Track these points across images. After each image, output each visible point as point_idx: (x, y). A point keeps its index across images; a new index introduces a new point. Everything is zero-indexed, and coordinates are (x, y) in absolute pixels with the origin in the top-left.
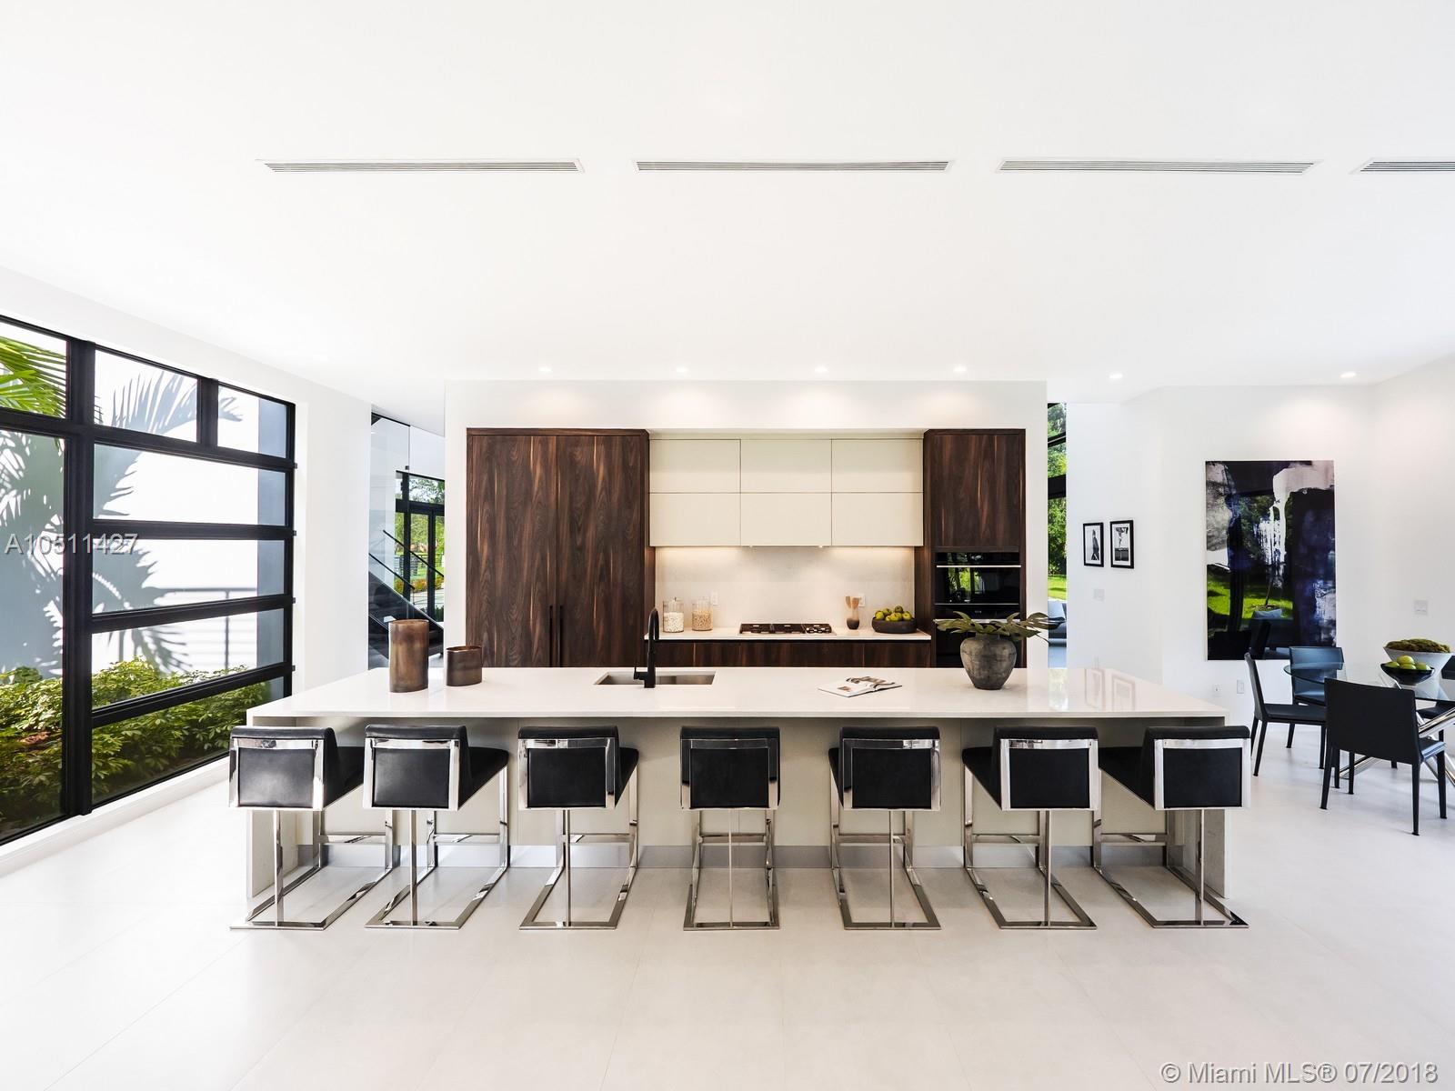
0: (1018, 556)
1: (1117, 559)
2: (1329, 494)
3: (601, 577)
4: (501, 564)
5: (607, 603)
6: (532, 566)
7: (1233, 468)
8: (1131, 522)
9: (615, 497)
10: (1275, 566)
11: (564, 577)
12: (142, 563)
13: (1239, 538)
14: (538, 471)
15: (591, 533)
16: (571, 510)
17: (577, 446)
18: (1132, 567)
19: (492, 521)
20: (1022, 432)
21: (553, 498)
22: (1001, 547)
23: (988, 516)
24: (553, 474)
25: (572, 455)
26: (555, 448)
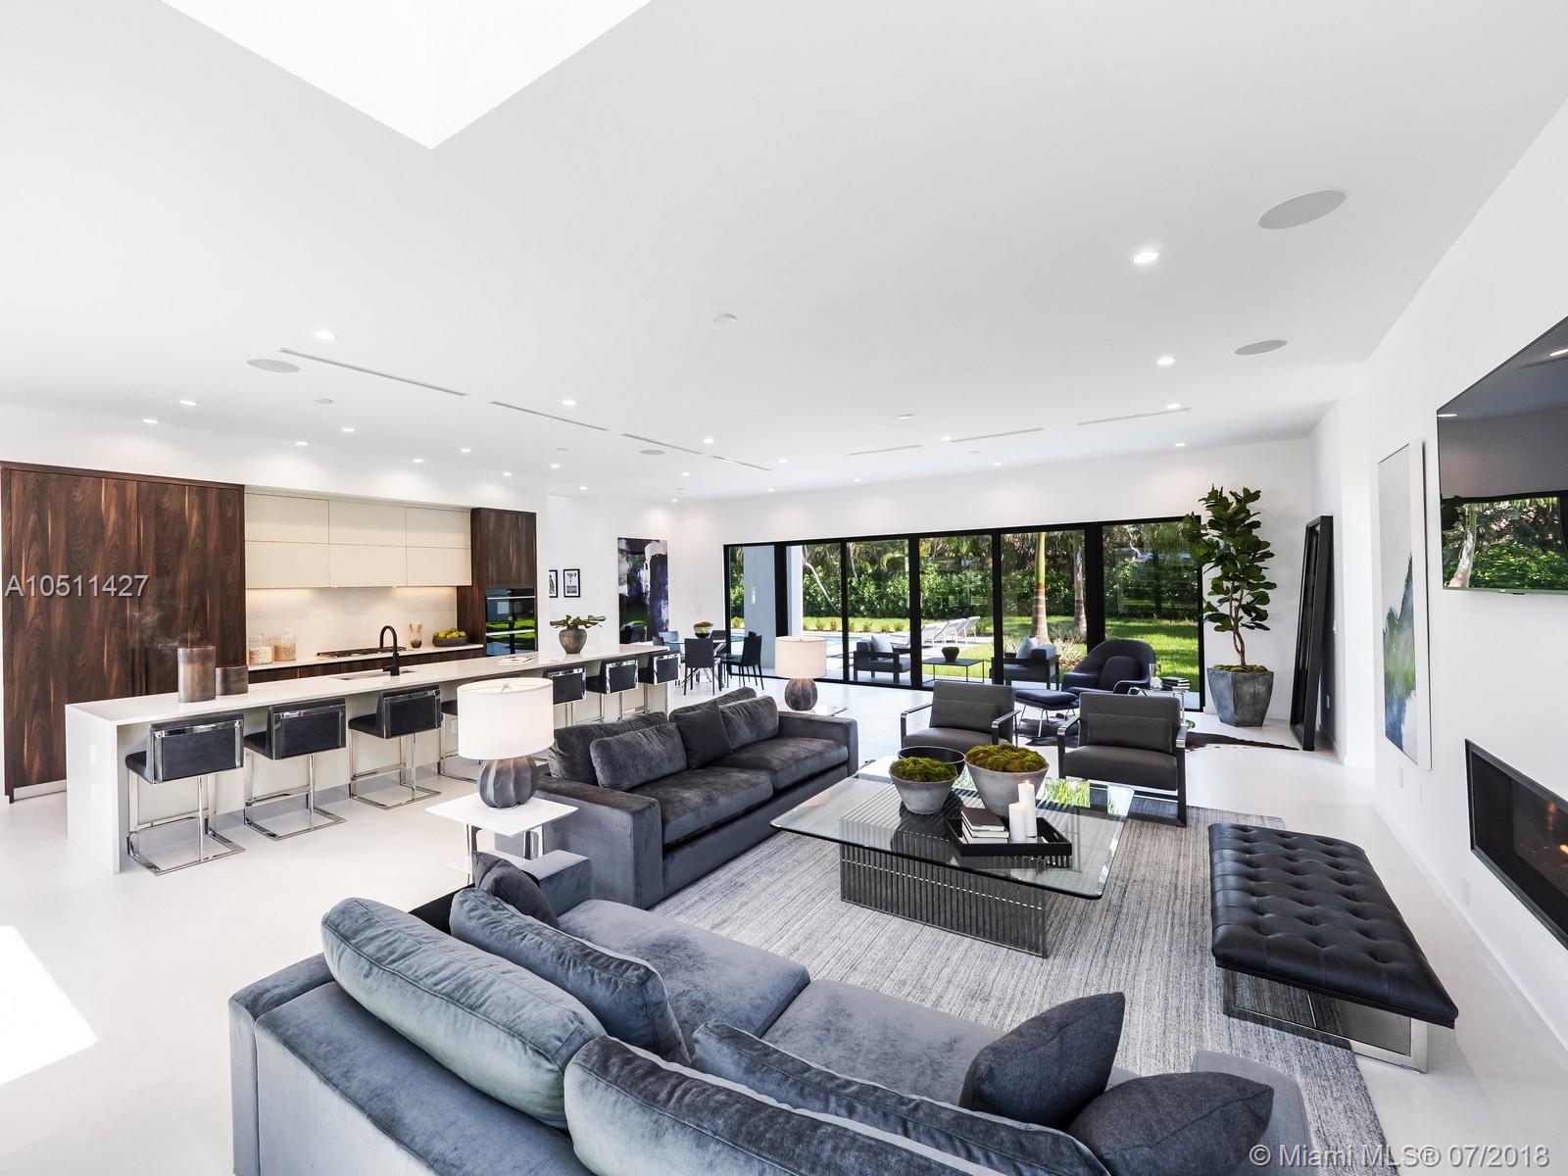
0: (533, 591)
1: (568, 592)
2: (666, 556)
3: (196, 618)
4: (59, 610)
6: (105, 611)
7: (629, 541)
8: (579, 570)
9: (211, 544)
10: (646, 594)
11: (149, 619)
13: (632, 579)
14: (113, 515)
16: (158, 555)
17: (164, 493)
18: (579, 596)
20: (535, 514)
21: (133, 543)
22: (525, 586)
23: (516, 565)
24: (132, 518)
25: (158, 502)
26: (135, 494)
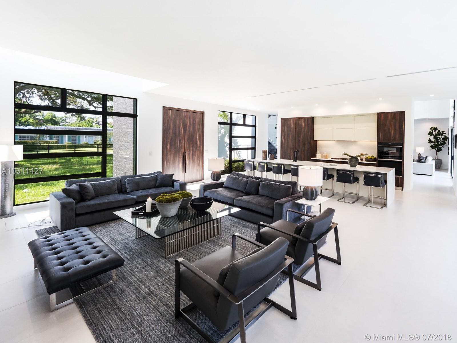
0: (402, 144)
3: (303, 146)
4: (286, 143)
5: (304, 151)
6: (291, 144)
9: (306, 130)
11: (296, 146)
12: (237, 141)
14: (292, 126)
15: (301, 137)
16: (298, 133)
19: (285, 135)
20: (404, 112)
21: (295, 131)
22: (397, 141)
23: (393, 134)
24: (295, 126)
25: (298, 122)
26: (295, 121)
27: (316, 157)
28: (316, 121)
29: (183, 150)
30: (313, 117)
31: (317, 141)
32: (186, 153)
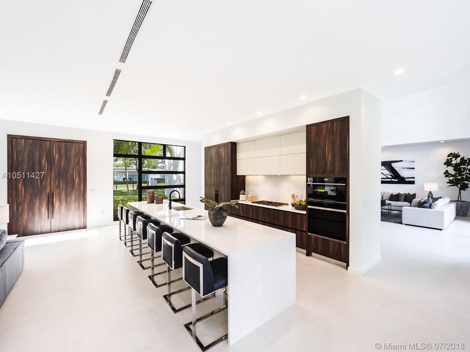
0: (346, 180)
4: (209, 180)
5: (225, 190)
6: (213, 180)
9: (226, 162)
11: (218, 183)
14: (214, 156)
15: (222, 172)
16: (219, 165)
19: (208, 169)
21: (216, 163)
22: (337, 175)
23: (331, 161)
25: (219, 151)
26: (216, 150)
27: (239, 199)
28: (239, 148)
29: (48, 190)
30: (236, 143)
31: (244, 176)
32: (53, 193)
